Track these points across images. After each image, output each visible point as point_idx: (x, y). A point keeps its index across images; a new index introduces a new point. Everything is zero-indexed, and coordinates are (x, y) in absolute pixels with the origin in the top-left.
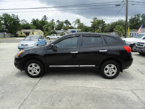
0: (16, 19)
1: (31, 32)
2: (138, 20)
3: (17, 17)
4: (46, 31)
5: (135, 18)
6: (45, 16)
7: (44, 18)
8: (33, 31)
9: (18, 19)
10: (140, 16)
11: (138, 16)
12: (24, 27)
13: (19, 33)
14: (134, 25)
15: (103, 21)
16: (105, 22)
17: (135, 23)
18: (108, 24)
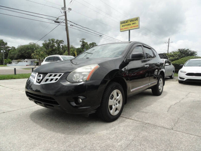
2: (54, 46)
5: (50, 43)
10: (55, 42)
11: (52, 41)
14: (50, 51)
15: (3, 42)
16: (6, 44)
17: (50, 49)
18: (13, 47)
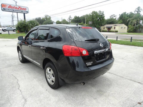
0: (101, 15)
1: (113, 27)
3: (103, 13)
4: (130, 25)
6: (139, 8)
7: (137, 10)
8: (116, 26)
9: (104, 15)
12: (108, 22)
13: (102, 28)
